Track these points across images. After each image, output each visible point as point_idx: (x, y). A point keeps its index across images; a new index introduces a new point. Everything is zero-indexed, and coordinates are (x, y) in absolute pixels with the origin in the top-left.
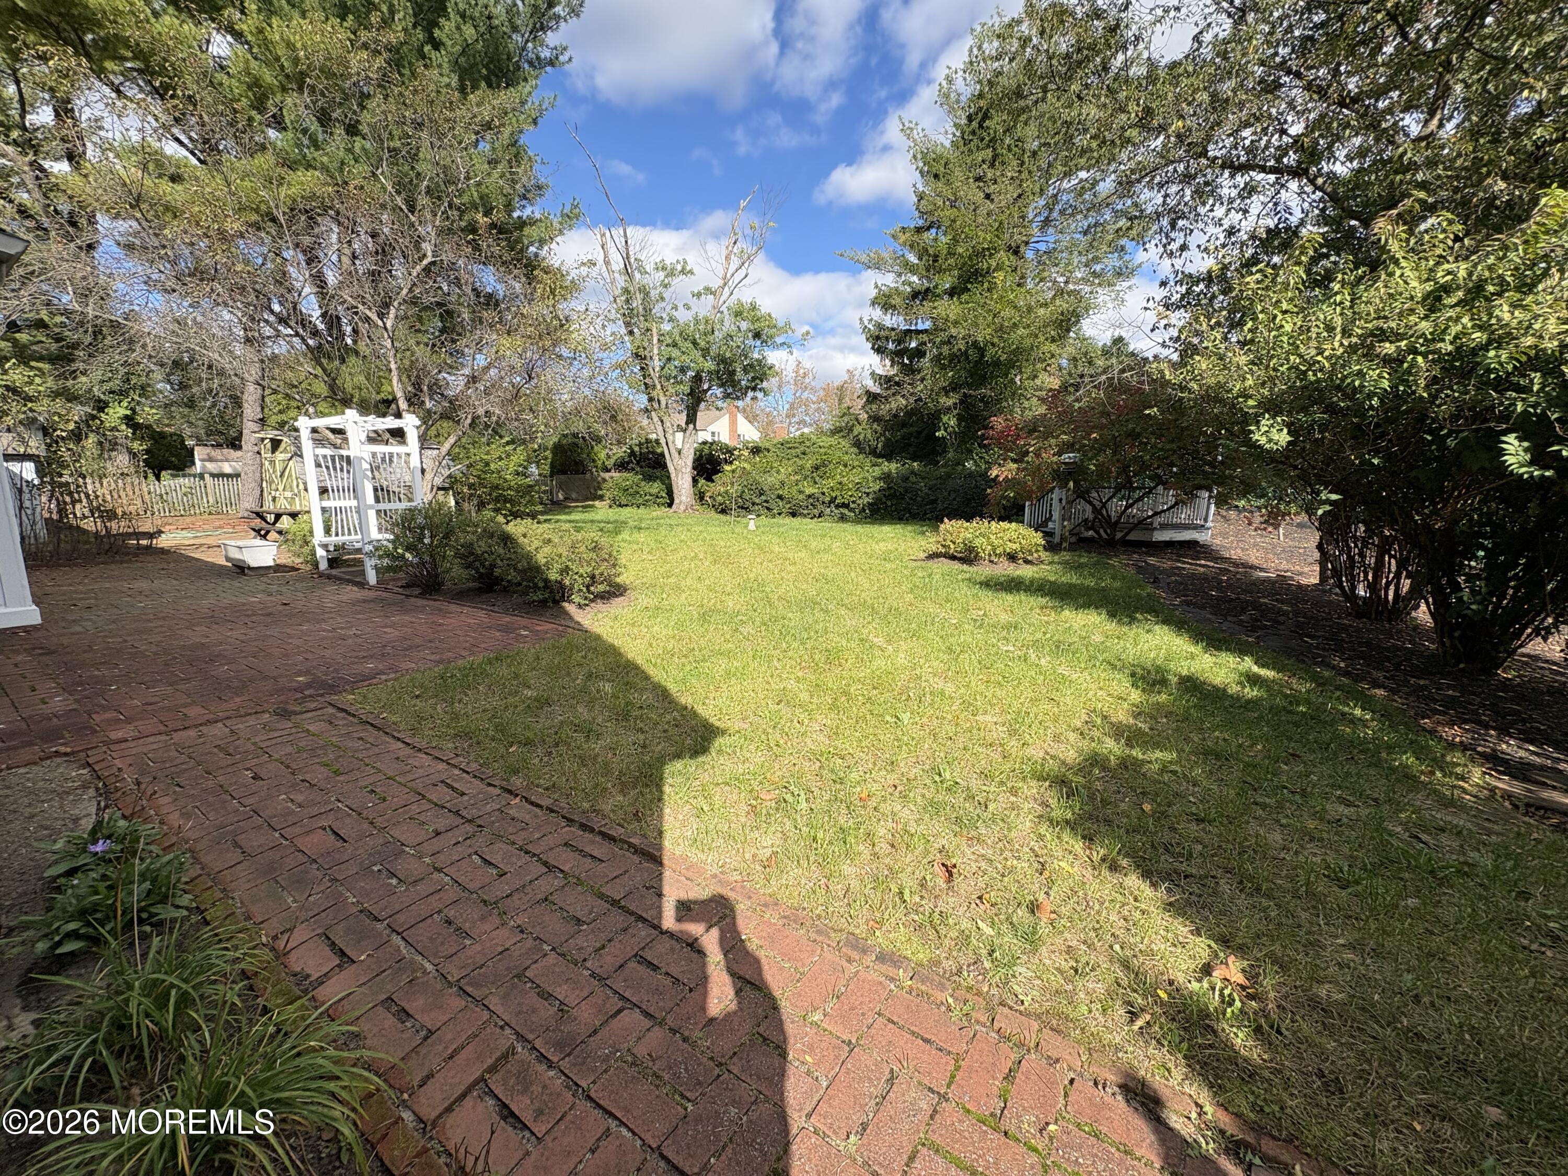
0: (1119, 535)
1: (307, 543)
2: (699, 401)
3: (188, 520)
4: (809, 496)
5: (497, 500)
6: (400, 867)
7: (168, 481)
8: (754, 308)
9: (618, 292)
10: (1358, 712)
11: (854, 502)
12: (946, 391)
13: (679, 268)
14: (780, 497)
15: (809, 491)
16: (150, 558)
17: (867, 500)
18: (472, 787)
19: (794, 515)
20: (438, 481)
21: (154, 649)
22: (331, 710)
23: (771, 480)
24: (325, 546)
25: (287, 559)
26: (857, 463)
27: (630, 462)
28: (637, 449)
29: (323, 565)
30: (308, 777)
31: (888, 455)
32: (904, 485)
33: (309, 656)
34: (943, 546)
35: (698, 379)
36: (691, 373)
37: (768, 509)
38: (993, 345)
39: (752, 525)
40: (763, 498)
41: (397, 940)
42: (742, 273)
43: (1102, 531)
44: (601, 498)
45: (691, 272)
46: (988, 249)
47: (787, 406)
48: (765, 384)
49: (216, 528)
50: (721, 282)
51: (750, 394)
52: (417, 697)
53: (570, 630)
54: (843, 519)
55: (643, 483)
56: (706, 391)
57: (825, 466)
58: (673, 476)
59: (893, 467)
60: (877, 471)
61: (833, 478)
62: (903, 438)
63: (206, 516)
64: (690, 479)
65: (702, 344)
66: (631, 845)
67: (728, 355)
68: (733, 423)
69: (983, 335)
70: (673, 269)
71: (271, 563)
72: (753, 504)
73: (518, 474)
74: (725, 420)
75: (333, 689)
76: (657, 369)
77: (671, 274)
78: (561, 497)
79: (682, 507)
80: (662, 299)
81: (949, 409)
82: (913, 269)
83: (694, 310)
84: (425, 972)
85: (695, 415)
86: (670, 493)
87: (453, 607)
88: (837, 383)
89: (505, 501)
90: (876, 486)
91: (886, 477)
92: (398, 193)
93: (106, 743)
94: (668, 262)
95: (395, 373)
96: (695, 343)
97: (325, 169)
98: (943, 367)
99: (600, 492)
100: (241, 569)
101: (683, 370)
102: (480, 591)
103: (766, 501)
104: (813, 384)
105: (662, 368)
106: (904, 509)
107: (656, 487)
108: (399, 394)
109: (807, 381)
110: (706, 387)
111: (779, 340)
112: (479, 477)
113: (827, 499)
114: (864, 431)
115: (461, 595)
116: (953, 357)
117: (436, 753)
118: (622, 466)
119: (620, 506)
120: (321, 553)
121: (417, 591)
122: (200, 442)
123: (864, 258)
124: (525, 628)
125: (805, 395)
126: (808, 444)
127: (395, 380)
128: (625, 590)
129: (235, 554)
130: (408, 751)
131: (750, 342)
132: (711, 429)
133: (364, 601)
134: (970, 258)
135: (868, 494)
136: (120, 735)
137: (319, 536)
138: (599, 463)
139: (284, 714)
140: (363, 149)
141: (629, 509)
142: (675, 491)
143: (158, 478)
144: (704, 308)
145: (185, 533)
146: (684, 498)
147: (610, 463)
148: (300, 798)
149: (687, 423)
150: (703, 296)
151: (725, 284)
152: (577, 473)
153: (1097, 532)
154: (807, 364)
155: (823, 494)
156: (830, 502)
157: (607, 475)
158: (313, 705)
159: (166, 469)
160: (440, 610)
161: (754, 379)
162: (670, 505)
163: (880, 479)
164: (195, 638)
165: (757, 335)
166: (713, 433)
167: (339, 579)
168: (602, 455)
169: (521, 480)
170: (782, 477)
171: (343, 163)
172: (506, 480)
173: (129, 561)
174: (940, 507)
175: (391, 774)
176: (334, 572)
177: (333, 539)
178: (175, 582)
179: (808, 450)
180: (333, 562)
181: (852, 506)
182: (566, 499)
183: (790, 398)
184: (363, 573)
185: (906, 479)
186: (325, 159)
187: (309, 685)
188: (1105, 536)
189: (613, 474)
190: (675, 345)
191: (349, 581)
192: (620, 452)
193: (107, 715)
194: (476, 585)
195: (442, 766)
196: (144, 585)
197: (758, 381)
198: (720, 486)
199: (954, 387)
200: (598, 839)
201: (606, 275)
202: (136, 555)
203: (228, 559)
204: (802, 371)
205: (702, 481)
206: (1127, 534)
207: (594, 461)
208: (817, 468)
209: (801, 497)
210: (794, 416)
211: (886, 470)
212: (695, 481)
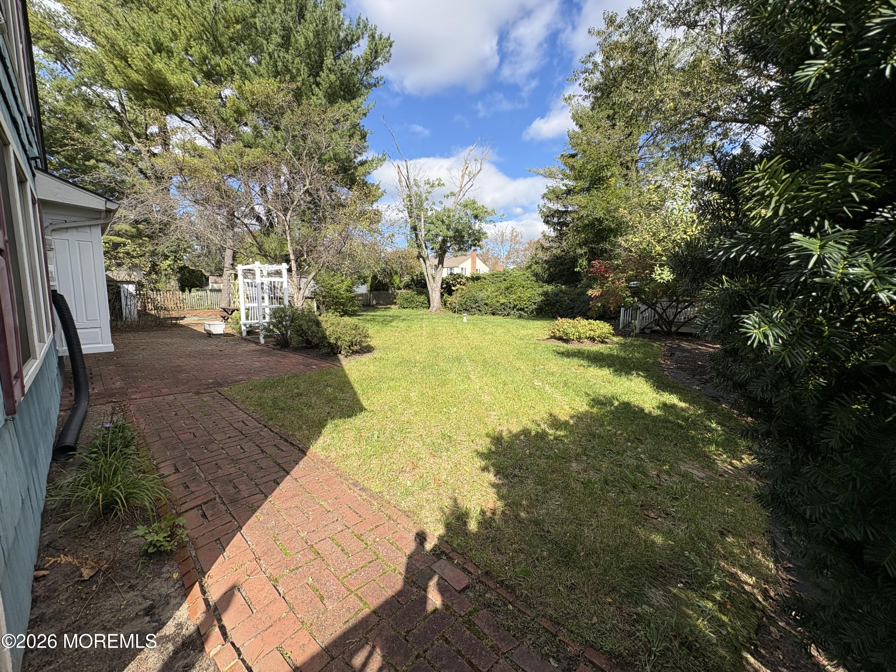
0: (674, 329)
1: (238, 323)
2: (445, 252)
3: (198, 312)
4: (502, 304)
5: (336, 304)
6: (210, 447)
7: (195, 293)
8: (474, 203)
9: (405, 197)
10: (714, 425)
11: (527, 308)
12: (580, 246)
13: (437, 183)
14: (486, 304)
15: (502, 301)
16: (175, 329)
17: (534, 307)
18: (252, 423)
19: (493, 314)
20: (307, 293)
21: (161, 366)
22: (216, 393)
23: (482, 295)
24: (245, 325)
25: (230, 331)
26: (530, 286)
27: (411, 284)
28: (415, 278)
29: (244, 334)
30: (194, 416)
31: (549, 282)
32: (555, 298)
33: (219, 372)
34: (553, 332)
35: (444, 241)
36: (440, 239)
37: (479, 310)
38: (607, 220)
39: (465, 319)
40: (477, 304)
41: (197, 467)
42: (470, 183)
43: (664, 327)
44: (395, 303)
45: (443, 185)
46: (606, 166)
47: (506, 253)
48: (481, 243)
49: (209, 316)
50: (459, 189)
51: (473, 248)
52: (250, 390)
53: (336, 367)
54: (520, 317)
55: (416, 296)
56: (448, 247)
57: (511, 287)
58: (430, 292)
59: (549, 288)
60: (540, 290)
61: (515, 294)
62: (560, 271)
63: (206, 310)
64: (439, 294)
65: (447, 222)
66: (298, 447)
67: (460, 228)
68: (474, 263)
69: (599, 214)
70: (433, 184)
71: (222, 332)
72: (472, 308)
73: (347, 291)
74: (470, 261)
75: (220, 385)
76: (423, 236)
77: (432, 186)
78: (374, 303)
79: (434, 309)
80: (427, 199)
81: (582, 255)
82: (568, 177)
83: (445, 204)
84: (200, 477)
85: (443, 260)
86: (429, 301)
87: (291, 355)
88: (536, 240)
89: (341, 304)
90: (539, 299)
91: (545, 294)
92: (295, 156)
93: (129, 399)
94: (431, 181)
95: (289, 242)
96: (443, 222)
97: (264, 147)
98: (579, 232)
99: (395, 301)
100: (210, 335)
101: (437, 235)
102: (306, 348)
103: (479, 306)
104: (521, 240)
105: (426, 235)
106: (556, 312)
107: (422, 298)
108: (291, 252)
109: (518, 239)
110: (449, 244)
111: (488, 219)
112: (328, 292)
113: (512, 306)
114: (538, 268)
115: (297, 350)
116: (586, 226)
117: (246, 411)
118: (407, 286)
119: (404, 308)
120: (243, 328)
121: (279, 347)
122: (212, 274)
123: (542, 172)
124: (316, 365)
125: (517, 246)
126: (507, 275)
127: (289, 246)
128: (374, 349)
129: (207, 328)
130: (237, 409)
131: (473, 221)
132: (461, 266)
133: (254, 351)
134: (595, 170)
135: (535, 303)
136: (135, 397)
137: (243, 320)
138: (396, 285)
139: (197, 393)
140: (282, 136)
141: (408, 310)
142: (431, 300)
143: (190, 291)
144: (450, 203)
145: (195, 318)
146: (435, 304)
147: (401, 285)
148: (187, 422)
149: (439, 264)
150: (450, 197)
151: (461, 190)
152: (384, 290)
153: (661, 327)
154: (519, 229)
155: (510, 303)
156: (514, 307)
157: (399, 291)
158: (209, 391)
159: (194, 287)
160: (284, 356)
161: (474, 240)
162: (429, 308)
163: (542, 295)
164: (178, 363)
165: (476, 217)
166: (462, 269)
167: (249, 340)
168: (397, 281)
169: (348, 294)
170: (488, 293)
171: (272, 143)
172: (341, 294)
173: (167, 330)
174: (576, 311)
175: (224, 417)
176: (248, 337)
177: (250, 321)
178: (181, 340)
179: (507, 278)
180: (249, 333)
181: (526, 310)
182: (377, 304)
183: (508, 248)
184: (259, 338)
185: (557, 295)
186: (264, 142)
187: (212, 383)
188: (665, 329)
189: (403, 291)
190: (432, 223)
191: (253, 342)
192: (406, 279)
193: (133, 390)
194: (304, 345)
195: (246, 416)
196: (168, 340)
197: (476, 241)
198: (454, 299)
199: (585, 243)
200: (289, 445)
201: (399, 188)
202: (170, 327)
203: (205, 330)
204: (515, 234)
205: (446, 295)
206: (679, 328)
207: (393, 284)
208: (508, 289)
209: (498, 304)
210: (510, 258)
211: (545, 289)
212: (442, 295)
